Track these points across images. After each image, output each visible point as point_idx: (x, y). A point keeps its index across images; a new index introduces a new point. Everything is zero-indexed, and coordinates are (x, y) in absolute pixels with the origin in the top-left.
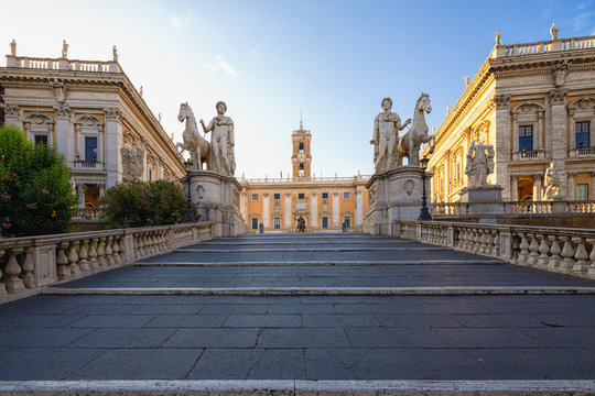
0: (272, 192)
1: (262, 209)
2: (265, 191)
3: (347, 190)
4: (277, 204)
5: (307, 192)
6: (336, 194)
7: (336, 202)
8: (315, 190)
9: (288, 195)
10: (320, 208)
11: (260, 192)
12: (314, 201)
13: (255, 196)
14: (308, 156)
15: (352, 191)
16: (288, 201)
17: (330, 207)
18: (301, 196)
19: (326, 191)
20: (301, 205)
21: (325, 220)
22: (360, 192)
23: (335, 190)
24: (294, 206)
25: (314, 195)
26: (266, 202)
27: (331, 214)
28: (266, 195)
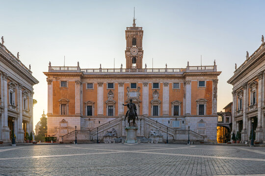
0: (106, 81)
1: (96, 98)
2: (99, 80)
3: (176, 81)
4: (111, 93)
5: (139, 82)
6: (166, 85)
7: (166, 92)
8: (146, 81)
9: (121, 84)
10: (151, 97)
11: (95, 81)
12: (146, 90)
13: (90, 85)
14: (141, 51)
15: (181, 81)
16: (121, 90)
17: (160, 97)
18: (134, 85)
19: (157, 81)
20: (133, 95)
21: (156, 108)
22: (189, 82)
23: (165, 81)
24: (126, 95)
25: (146, 84)
26: (101, 91)
27: (161, 103)
28: (100, 84)
